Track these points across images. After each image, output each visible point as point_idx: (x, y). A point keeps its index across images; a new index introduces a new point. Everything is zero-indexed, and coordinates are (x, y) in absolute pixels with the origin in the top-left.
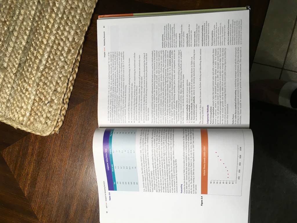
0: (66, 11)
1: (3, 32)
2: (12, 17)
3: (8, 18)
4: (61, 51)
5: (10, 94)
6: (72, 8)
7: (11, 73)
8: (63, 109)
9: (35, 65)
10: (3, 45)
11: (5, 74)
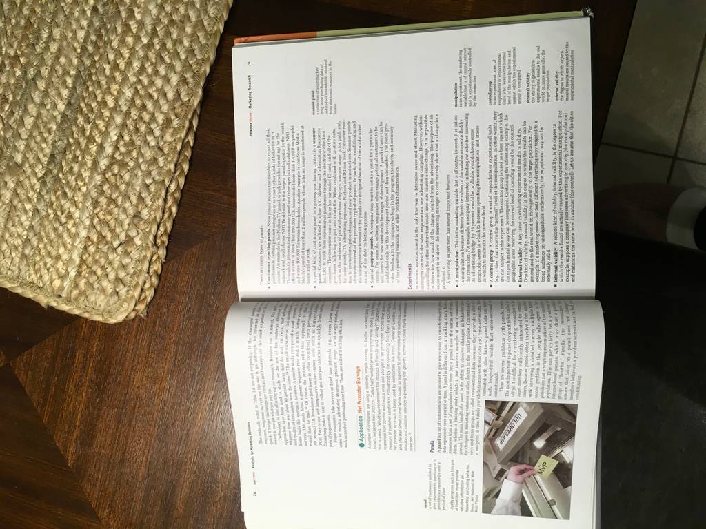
0: (158, 29)
1: (13, 81)
2: (33, 45)
3: (24, 47)
4: (149, 124)
5: (31, 227)
6: (172, 22)
7: (31, 178)
8: (156, 260)
9: (88, 158)
10: (12, 113)
11: (18, 179)
